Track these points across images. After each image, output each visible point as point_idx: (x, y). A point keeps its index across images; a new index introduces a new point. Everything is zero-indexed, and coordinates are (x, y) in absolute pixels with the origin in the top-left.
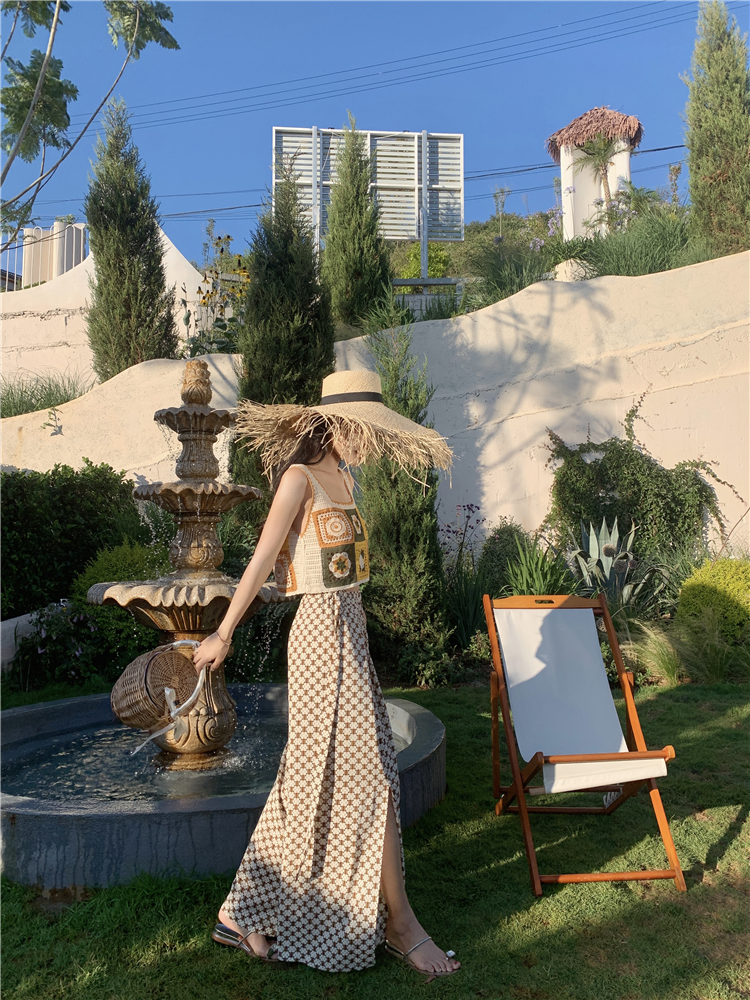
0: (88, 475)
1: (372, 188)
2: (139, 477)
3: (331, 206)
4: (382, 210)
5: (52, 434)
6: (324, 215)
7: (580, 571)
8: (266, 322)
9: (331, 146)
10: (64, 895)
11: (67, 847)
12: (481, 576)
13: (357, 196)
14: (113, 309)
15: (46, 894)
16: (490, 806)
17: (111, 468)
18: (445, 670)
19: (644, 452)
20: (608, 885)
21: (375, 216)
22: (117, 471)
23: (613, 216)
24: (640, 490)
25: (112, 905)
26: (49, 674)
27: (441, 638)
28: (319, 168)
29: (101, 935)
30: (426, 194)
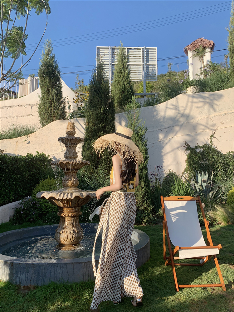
0: (38, 157)
1: (128, 65)
2: (54, 157)
3: (115, 71)
4: (131, 72)
5: (27, 144)
6: (113, 74)
7: (195, 188)
8: (94, 108)
9: (115, 52)
10: (28, 288)
11: (29, 273)
12: (163, 189)
13: (123, 68)
14: (46, 104)
15: (22, 287)
16: (163, 263)
17: (45, 154)
18: (151, 220)
19: (216, 149)
20: (201, 288)
21: (129, 74)
22: (47, 155)
23: (205, 72)
24: (215, 161)
25: (42, 291)
26: (24, 220)
27: (150, 209)
28: (111, 59)
29: (39, 300)
30: (145, 66)
